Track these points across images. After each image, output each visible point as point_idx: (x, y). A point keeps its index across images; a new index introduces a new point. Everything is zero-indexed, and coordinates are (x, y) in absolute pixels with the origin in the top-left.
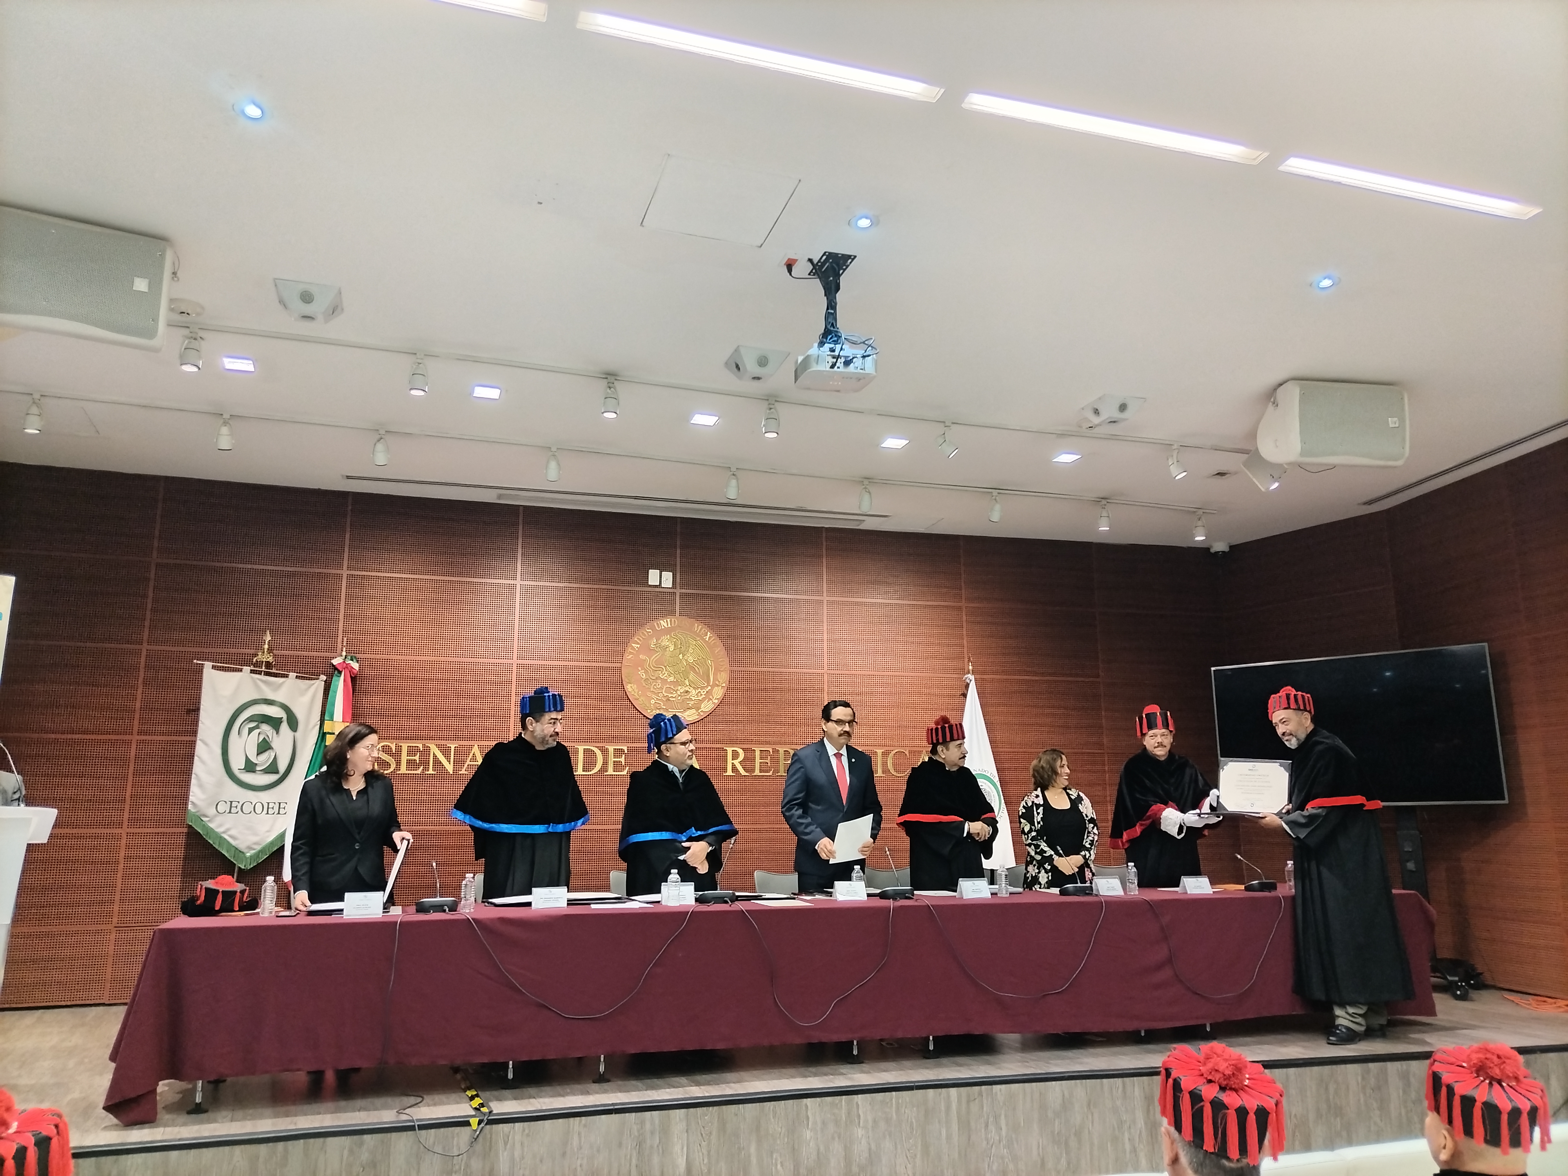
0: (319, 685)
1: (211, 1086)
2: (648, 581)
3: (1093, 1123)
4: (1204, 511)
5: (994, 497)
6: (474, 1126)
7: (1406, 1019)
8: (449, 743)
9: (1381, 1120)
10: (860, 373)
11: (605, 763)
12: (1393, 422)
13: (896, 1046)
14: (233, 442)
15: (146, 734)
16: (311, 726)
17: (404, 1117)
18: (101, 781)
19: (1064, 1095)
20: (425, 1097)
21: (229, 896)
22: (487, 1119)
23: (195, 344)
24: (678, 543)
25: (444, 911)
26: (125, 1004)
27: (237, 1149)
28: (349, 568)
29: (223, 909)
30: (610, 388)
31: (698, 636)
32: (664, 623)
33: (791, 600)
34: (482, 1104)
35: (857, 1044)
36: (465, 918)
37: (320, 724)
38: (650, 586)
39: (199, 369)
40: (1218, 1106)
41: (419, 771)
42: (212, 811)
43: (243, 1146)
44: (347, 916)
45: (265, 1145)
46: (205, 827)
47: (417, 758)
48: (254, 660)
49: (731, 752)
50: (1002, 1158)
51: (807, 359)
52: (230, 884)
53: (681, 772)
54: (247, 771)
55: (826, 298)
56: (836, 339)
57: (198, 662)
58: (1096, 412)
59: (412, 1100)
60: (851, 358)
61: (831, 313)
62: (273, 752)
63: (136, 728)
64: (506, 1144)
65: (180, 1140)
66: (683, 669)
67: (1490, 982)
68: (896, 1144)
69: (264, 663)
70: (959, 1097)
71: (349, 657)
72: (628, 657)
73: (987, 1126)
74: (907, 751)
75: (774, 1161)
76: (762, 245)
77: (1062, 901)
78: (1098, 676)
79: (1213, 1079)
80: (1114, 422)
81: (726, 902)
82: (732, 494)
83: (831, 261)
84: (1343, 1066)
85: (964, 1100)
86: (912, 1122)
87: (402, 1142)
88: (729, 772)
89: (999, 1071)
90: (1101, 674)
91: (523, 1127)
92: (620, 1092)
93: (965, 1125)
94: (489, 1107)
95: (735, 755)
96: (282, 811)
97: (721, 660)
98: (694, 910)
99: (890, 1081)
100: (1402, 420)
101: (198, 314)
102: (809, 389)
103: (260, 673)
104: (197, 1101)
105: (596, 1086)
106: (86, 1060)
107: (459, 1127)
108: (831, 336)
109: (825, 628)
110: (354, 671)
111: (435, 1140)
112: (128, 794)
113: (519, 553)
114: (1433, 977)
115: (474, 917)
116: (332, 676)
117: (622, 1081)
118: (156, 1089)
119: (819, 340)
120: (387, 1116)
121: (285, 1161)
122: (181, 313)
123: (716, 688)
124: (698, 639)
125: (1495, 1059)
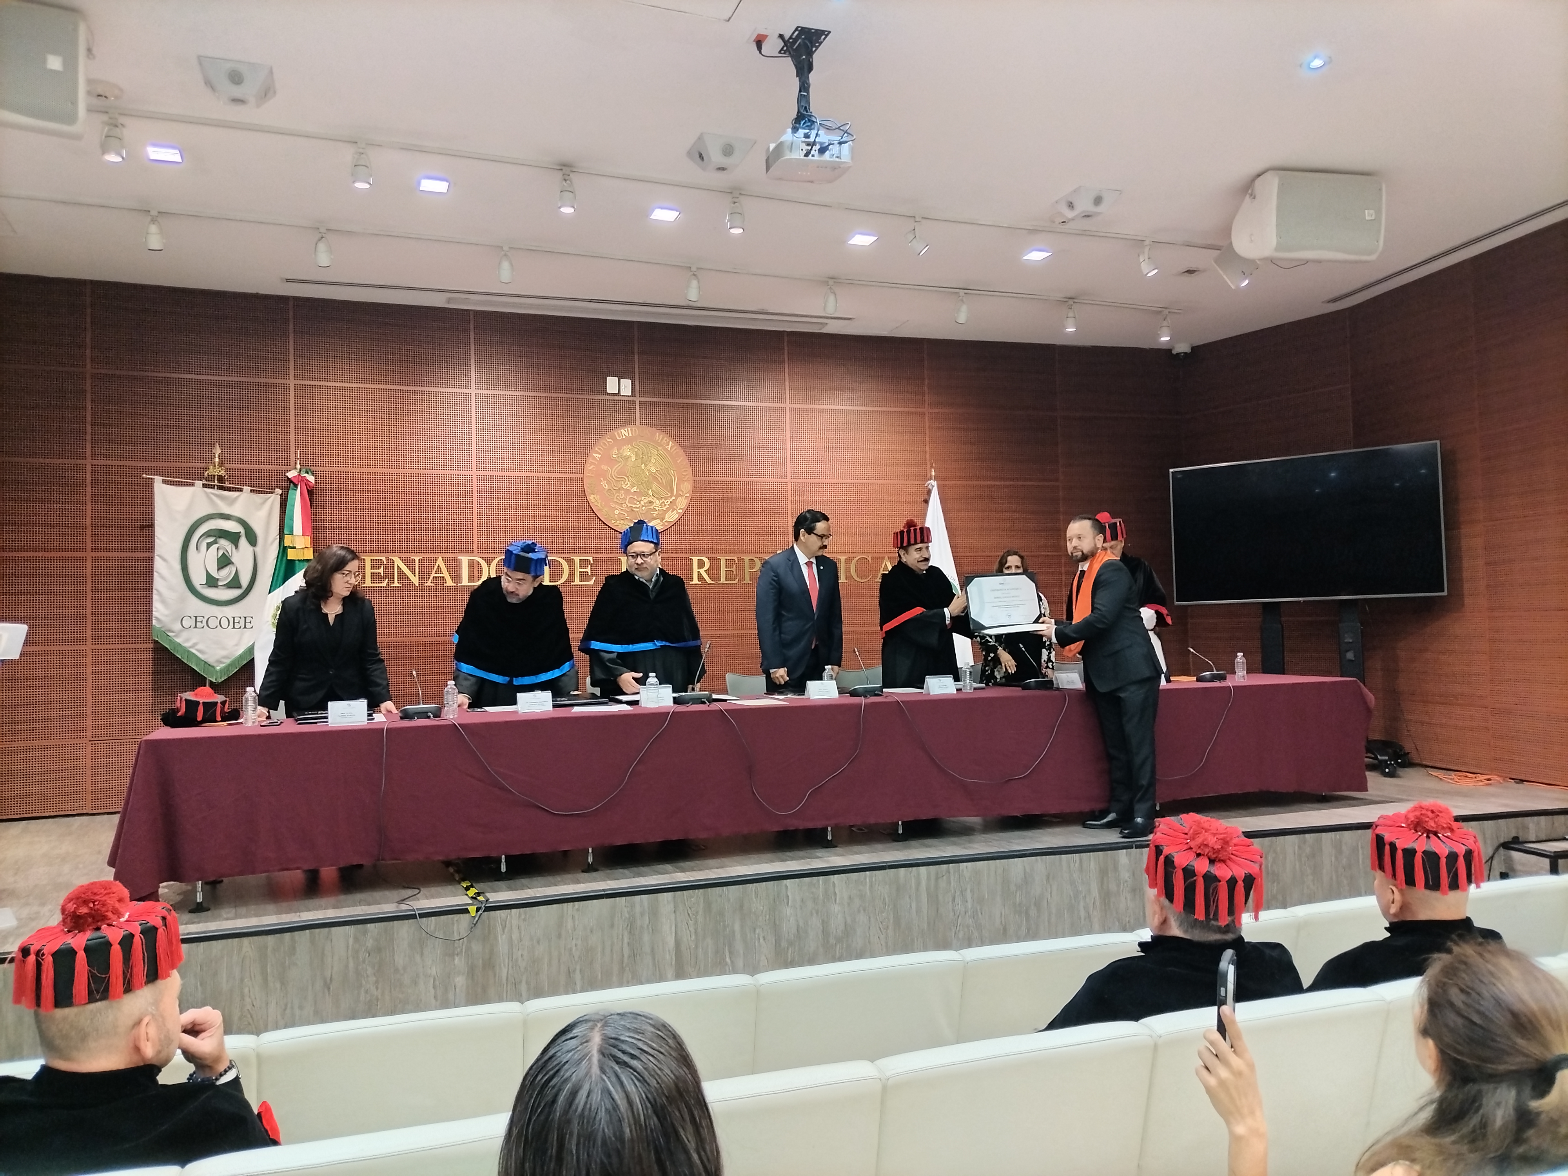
0: (274, 499)
1: (208, 887)
2: (606, 388)
3: (1051, 893)
4: (1169, 310)
5: (961, 298)
6: (473, 913)
7: (1338, 795)
8: (413, 556)
9: (1314, 884)
10: (836, 161)
11: (572, 574)
12: (1369, 215)
13: (866, 831)
14: (164, 241)
15: (101, 549)
16: (271, 539)
17: (404, 907)
18: (59, 599)
19: (1025, 871)
20: (422, 889)
21: (210, 707)
22: (484, 906)
23: (117, 132)
24: (636, 350)
25: (429, 717)
26: (118, 812)
27: (246, 941)
28: (296, 377)
29: (206, 720)
30: (565, 180)
31: (661, 445)
32: (625, 432)
33: (754, 408)
34: (478, 893)
35: (831, 831)
36: (451, 723)
37: (280, 538)
38: (609, 394)
39: (123, 158)
40: (1210, 879)
41: (384, 584)
42: (177, 626)
43: (250, 938)
44: (331, 724)
45: (272, 936)
46: (171, 641)
47: (381, 571)
48: (206, 474)
49: (697, 561)
50: (968, 927)
51: (779, 146)
52: (208, 695)
54: (210, 586)
55: (798, 79)
56: (809, 124)
57: (148, 476)
58: (1071, 205)
59: (410, 892)
60: (827, 144)
61: (805, 95)
62: (234, 566)
63: (89, 546)
64: (504, 928)
66: (646, 480)
67: (1417, 761)
68: (870, 918)
69: (216, 477)
70: (929, 874)
71: (304, 470)
72: (589, 467)
73: (954, 899)
74: (870, 557)
75: (757, 936)
76: (730, 18)
77: (1023, 694)
78: (1057, 480)
79: (1202, 853)
80: (1088, 216)
81: (704, 703)
82: (693, 295)
83: (803, 37)
84: (1282, 838)
85: (933, 878)
86: (884, 899)
87: (404, 929)
88: (696, 581)
89: (965, 850)
90: (1061, 478)
91: (519, 913)
92: (609, 879)
93: (933, 898)
94: (484, 896)
95: (701, 564)
96: (248, 625)
97: (684, 470)
98: (675, 711)
99: (863, 862)
100: (1378, 212)
101: (117, 97)
102: (780, 179)
103: (212, 487)
104: (198, 901)
105: (586, 875)
106: (81, 866)
107: (458, 915)
108: (804, 121)
109: (788, 436)
110: (310, 484)
111: (436, 927)
112: (89, 611)
113: (473, 361)
114: (1367, 757)
115: (459, 722)
116: (289, 490)
117: (611, 869)
118: (158, 891)
119: (792, 126)
120: (388, 908)
121: (293, 950)
122: (99, 96)
123: (680, 498)
124: (660, 448)
125: (1429, 813)
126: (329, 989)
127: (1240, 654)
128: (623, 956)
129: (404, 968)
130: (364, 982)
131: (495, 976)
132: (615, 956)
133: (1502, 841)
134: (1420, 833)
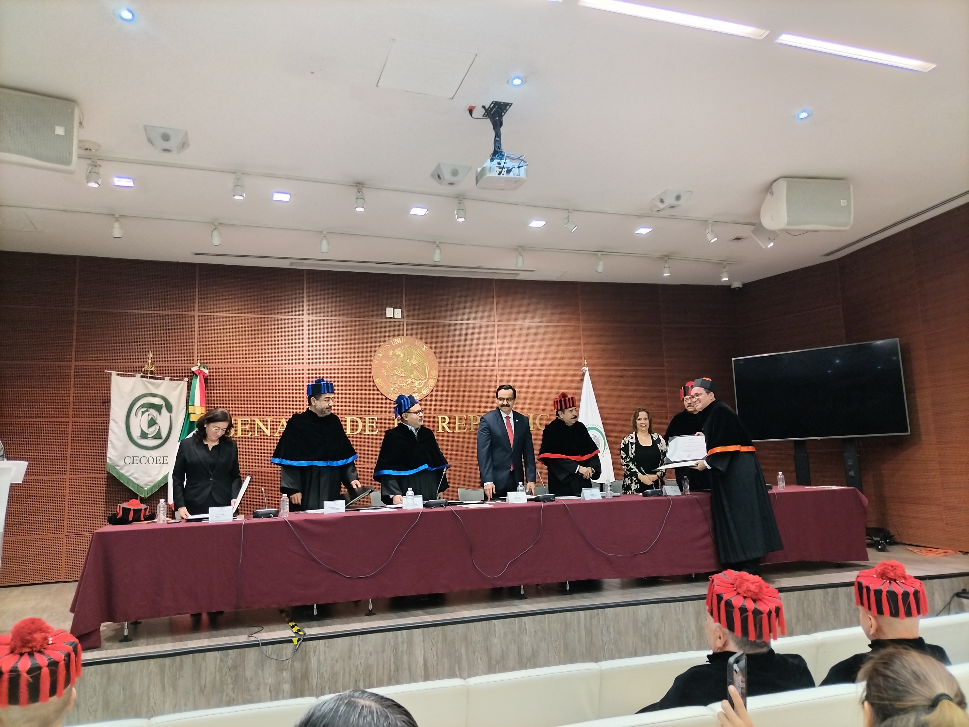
0: (184, 384)
1: (132, 626)
2: (386, 315)
3: (665, 628)
4: (727, 262)
5: (599, 257)
6: (295, 643)
7: (848, 563)
8: (267, 418)
10: (517, 178)
11: (364, 427)
12: (843, 203)
13: (546, 588)
14: (123, 232)
15: (78, 416)
16: (181, 408)
17: (252, 639)
18: (51, 447)
19: (647, 613)
20: (264, 627)
21: (137, 512)
22: (303, 638)
23: (96, 169)
24: (404, 292)
25: (271, 517)
26: (76, 581)
27: (152, 661)
28: (199, 311)
29: (134, 520)
30: (359, 192)
31: (419, 348)
32: (397, 341)
33: (474, 325)
34: (299, 630)
35: (523, 588)
36: (284, 520)
37: (186, 408)
38: (388, 318)
39: (99, 184)
40: (757, 613)
41: (249, 435)
42: (122, 463)
43: (155, 659)
44: (211, 521)
45: (169, 658)
46: (118, 472)
47: (247, 427)
48: (143, 370)
49: (441, 418)
50: (612, 650)
51: (483, 170)
52: (137, 505)
53: (416, 430)
54: (142, 438)
55: (494, 131)
56: (501, 156)
57: (108, 371)
58: (662, 201)
59: (256, 629)
60: (511, 168)
61: (498, 140)
62: (158, 425)
63: (71, 414)
64: (315, 652)
65: (116, 657)
66: (410, 369)
67: (899, 541)
68: (548, 645)
69: (149, 371)
70: (586, 616)
71: (202, 366)
72: (375, 362)
73: (602, 632)
74: (548, 414)
75: (476, 657)
76: (453, 97)
77: (645, 499)
78: (663, 366)
80: (673, 207)
81: (442, 506)
82: (437, 258)
83: (497, 107)
84: (812, 591)
85: (588, 618)
86: (558, 632)
87: (252, 653)
88: (440, 430)
90: (666, 365)
91: (325, 642)
92: (382, 620)
93: (589, 632)
94: (303, 631)
95: (443, 420)
96: (165, 462)
97: (433, 362)
98: (423, 511)
99: (544, 608)
100: (849, 201)
101: (97, 150)
102: (485, 188)
103: (147, 377)
104: (125, 635)
105: (367, 617)
106: (55, 614)
107: (286, 644)
108: (498, 155)
109: (496, 341)
110: (205, 374)
111: (272, 651)
112: (69, 454)
113: (305, 299)
114: (867, 539)
115: (289, 519)
116: (192, 378)
117: (383, 614)
118: (99, 628)
119: (490, 158)
120: (242, 639)
121: (181, 667)
122: (86, 149)
123: (430, 380)
124: (418, 350)
125: (890, 568)
126: (203, 693)
127: (780, 473)
128: (390, 670)
129: (251, 679)
130: (225, 688)
131: (309, 684)
132: (385, 671)
133: (956, 592)
134: (885, 581)
